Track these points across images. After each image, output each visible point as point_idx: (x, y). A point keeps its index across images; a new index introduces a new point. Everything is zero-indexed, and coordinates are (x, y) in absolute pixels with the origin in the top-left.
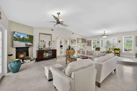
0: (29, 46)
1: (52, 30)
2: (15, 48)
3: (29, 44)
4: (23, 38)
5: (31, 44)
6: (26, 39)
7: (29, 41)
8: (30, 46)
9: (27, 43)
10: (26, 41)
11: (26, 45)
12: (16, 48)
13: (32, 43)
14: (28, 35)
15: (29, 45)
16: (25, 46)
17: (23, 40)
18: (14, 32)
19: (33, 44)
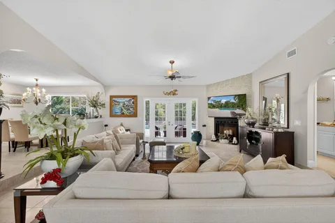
0: (238, 116)
2: (213, 119)
3: (238, 111)
4: (227, 102)
5: (243, 112)
6: (233, 103)
7: (238, 107)
8: (240, 115)
9: (235, 111)
10: (233, 107)
11: (233, 113)
12: (215, 118)
13: (244, 108)
14: (236, 96)
15: (238, 114)
16: (230, 116)
17: (227, 106)
18: (209, 98)
19: (245, 111)
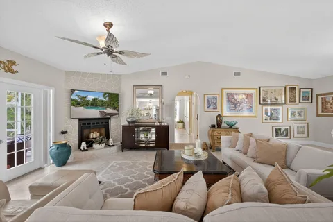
0: (109, 117)
1: (164, 74)
2: (77, 121)
3: (109, 111)
4: (94, 100)
5: (116, 112)
6: (102, 101)
7: (109, 106)
8: (112, 115)
9: (105, 111)
10: (102, 106)
11: (102, 113)
13: (116, 108)
14: (105, 94)
15: (108, 114)
16: (98, 116)
17: (94, 104)
18: (72, 91)
19: (118, 110)
